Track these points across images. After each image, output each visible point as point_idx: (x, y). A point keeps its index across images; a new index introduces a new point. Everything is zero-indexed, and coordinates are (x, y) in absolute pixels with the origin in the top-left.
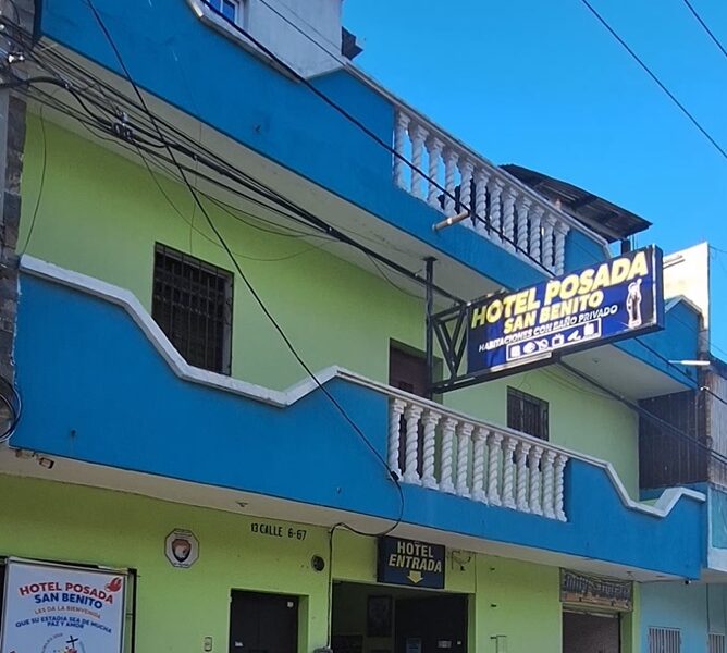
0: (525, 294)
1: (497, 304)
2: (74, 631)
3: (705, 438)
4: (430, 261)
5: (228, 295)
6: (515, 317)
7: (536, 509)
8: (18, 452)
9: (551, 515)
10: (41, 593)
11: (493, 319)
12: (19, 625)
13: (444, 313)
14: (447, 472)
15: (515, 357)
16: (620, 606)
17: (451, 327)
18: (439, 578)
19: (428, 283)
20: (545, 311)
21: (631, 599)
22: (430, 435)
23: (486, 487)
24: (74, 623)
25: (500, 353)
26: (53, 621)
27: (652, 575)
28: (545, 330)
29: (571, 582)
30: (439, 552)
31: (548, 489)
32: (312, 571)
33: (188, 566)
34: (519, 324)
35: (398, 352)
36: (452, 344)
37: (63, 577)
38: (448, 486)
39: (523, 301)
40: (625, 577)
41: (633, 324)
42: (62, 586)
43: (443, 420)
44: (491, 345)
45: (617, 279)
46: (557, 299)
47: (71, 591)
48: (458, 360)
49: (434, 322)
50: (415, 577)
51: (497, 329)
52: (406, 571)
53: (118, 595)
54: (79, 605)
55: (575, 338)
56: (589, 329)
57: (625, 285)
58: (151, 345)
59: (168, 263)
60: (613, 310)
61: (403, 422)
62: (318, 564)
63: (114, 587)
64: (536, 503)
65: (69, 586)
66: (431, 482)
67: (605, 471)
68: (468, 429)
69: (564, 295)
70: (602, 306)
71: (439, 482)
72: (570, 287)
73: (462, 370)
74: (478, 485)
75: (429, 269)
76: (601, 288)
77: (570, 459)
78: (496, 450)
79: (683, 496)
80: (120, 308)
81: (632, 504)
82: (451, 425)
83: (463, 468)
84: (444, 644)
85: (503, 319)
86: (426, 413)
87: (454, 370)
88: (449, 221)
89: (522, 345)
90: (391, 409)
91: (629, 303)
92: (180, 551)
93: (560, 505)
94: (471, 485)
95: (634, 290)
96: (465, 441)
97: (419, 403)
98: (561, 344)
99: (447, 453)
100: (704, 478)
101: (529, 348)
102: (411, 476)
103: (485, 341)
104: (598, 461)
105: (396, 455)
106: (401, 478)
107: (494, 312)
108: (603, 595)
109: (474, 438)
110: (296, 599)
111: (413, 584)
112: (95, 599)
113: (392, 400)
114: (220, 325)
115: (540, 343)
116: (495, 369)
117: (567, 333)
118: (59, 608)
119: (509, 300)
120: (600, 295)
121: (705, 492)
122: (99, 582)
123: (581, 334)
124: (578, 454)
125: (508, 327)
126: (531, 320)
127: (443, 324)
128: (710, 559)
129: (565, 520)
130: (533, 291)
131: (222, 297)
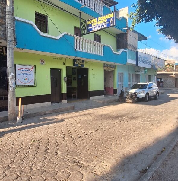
0: (95, 19)
1: (91, 21)
2: (27, 75)
3: (127, 41)
4: (80, 13)
5: (47, 20)
6: (93, 23)
7: (98, 54)
8: (17, 48)
9: (101, 55)
10: (21, 70)
11: (90, 23)
12: (19, 75)
13: (83, 22)
14: (84, 48)
15: (94, 30)
16: (113, 69)
17: (84, 24)
18: (83, 65)
19: (80, 18)
20: (98, 22)
21: (115, 68)
22: (81, 42)
23: (90, 51)
24: (27, 74)
25: (91, 29)
26: (24, 74)
27: (118, 64)
28: (98, 25)
29: (105, 65)
30: (83, 61)
31: (100, 50)
32: (63, 65)
33: (43, 65)
34: (94, 24)
35: (76, 28)
36: (84, 27)
37: (25, 67)
38: (84, 51)
39: (95, 20)
40: (114, 64)
41: (111, 25)
42: (24, 68)
43: (83, 40)
44: (90, 28)
45: (109, 18)
46: (100, 20)
47: (26, 69)
48: (85, 30)
49: (81, 23)
50: (79, 65)
51: (91, 25)
52: (78, 64)
53: (33, 70)
54: (27, 71)
55: (103, 27)
56: (105, 25)
57: (110, 18)
58: (36, 30)
59: (37, 15)
60: (108, 23)
61: (77, 41)
62: (64, 64)
63: (32, 68)
64: (98, 53)
65: (25, 68)
66: (81, 50)
67: (110, 47)
68: (87, 41)
69: (101, 20)
70: (107, 22)
71: (83, 50)
72: (102, 18)
73: (86, 32)
74: (89, 50)
75: (80, 14)
76: (107, 19)
77: (104, 46)
78: (92, 44)
79: (123, 51)
80: (31, 24)
81: (114, 52)
82: (84, 40)
83: (86, 48)
84: (85, 76)
85: (92, 23)
86: (80, 39)
87: (84, 32)
88: (83, 6)
89: (95, 28)
90: (74, 39)
91: (111, 22)
92: (42, 62)
93: (102, 53)
94: (88, 50)
95: (111, 19)
96: (87, 43)
97: (79, 37)
98: (101, 28)
99: (84, 45)
100: (127, 48)
101: (96, 28)
102: (78, 49)
103: (89, 27)
104: (109, 46)
105: (75, 46)
106: (76, 50)
107: (90, 22)
108: (110, 67)
109: (88, 42)
110: (61, 69)
111: (79, 66)
112: (30, 70)
113: (74, 37)
114: (46, 25)
115: (97, 28)
116: (91, 32)
117: (102, 26)
118: (24, 72)
119: (93, 20)
120: (106, 20)
121: (127, 50)
122: (30, 68)
123: (104, 26)
124: (105, 45)
125: (93, 25)
126: (96, 24)
127: (83, 24)
128: (128, 61)
129: (103, 55)
130: (96, 19)
131: (46, 20)
